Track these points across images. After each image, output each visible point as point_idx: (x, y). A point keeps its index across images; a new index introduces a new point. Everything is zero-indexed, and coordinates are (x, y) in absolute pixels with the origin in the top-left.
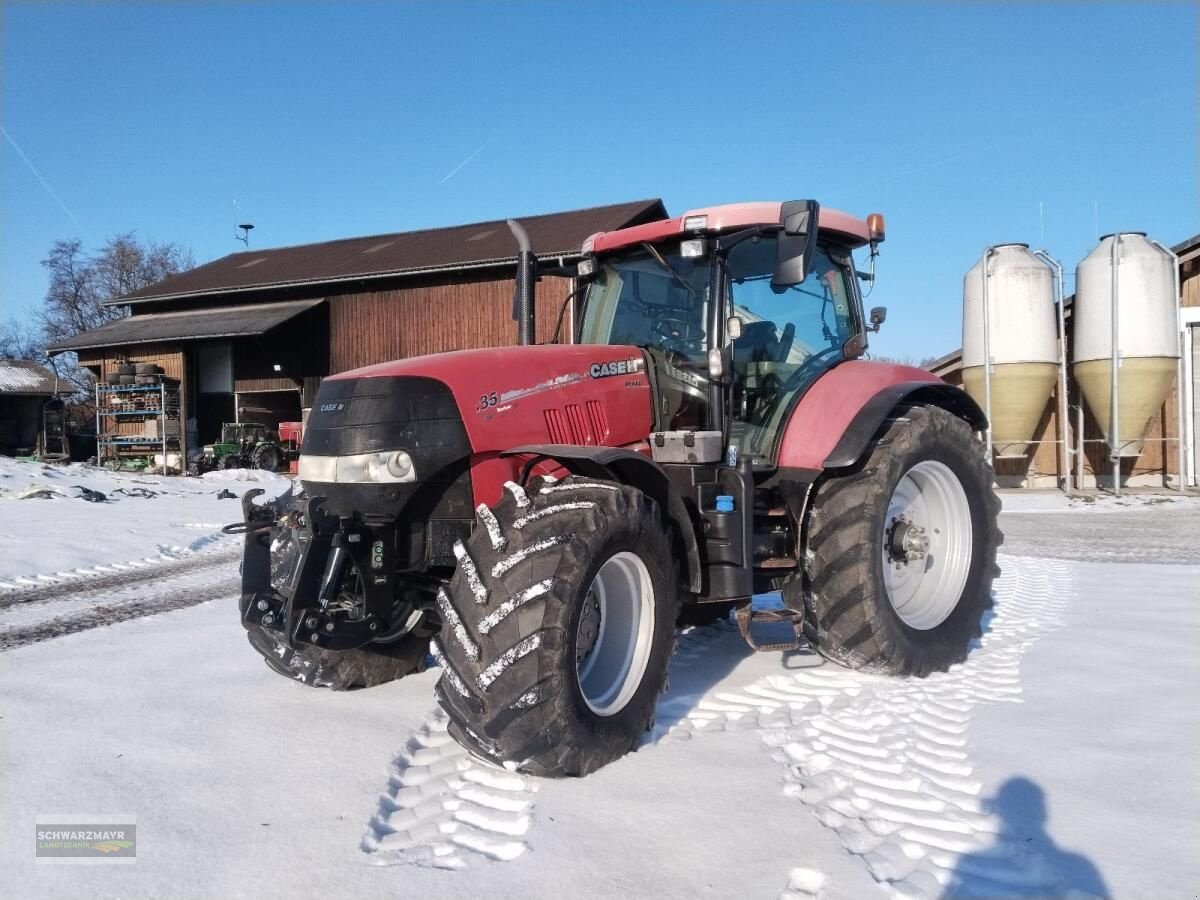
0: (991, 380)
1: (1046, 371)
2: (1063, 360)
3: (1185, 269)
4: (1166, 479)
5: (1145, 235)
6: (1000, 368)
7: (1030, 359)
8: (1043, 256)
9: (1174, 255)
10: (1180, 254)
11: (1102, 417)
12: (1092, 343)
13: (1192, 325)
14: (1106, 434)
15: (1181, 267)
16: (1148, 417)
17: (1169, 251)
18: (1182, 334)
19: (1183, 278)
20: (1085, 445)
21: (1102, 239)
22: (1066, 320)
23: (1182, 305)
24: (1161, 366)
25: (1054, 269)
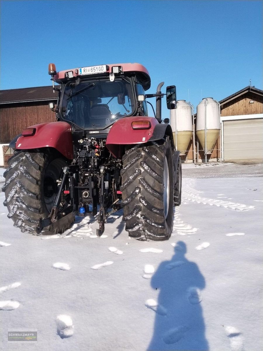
0: (177, 135)
1: (190, 133)
2: (194, 130)
3: (222, 107)
4: (218, 159)
5: (213, 98)
6: (179, 133)
7: (186, 130)
8: (189, 103)
9: (219, 104)
10: (220, 103)
11: (203, 144)
12: (201, 126)
13: (223, 121)
14: (204, 149)
15: (221, 106)
16: (213, 144)
17: (218, 103)
18: (221, 123)
19: (221, 109)
20: (199, 151)
21: (203, 99)
22: (194, 120)
23: (221, 116)
24: (216, 131)
25: (192, 107)
